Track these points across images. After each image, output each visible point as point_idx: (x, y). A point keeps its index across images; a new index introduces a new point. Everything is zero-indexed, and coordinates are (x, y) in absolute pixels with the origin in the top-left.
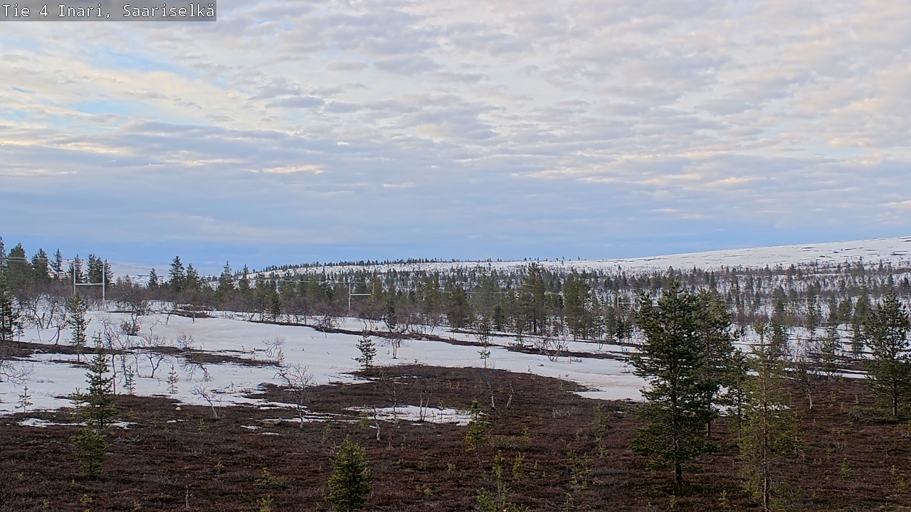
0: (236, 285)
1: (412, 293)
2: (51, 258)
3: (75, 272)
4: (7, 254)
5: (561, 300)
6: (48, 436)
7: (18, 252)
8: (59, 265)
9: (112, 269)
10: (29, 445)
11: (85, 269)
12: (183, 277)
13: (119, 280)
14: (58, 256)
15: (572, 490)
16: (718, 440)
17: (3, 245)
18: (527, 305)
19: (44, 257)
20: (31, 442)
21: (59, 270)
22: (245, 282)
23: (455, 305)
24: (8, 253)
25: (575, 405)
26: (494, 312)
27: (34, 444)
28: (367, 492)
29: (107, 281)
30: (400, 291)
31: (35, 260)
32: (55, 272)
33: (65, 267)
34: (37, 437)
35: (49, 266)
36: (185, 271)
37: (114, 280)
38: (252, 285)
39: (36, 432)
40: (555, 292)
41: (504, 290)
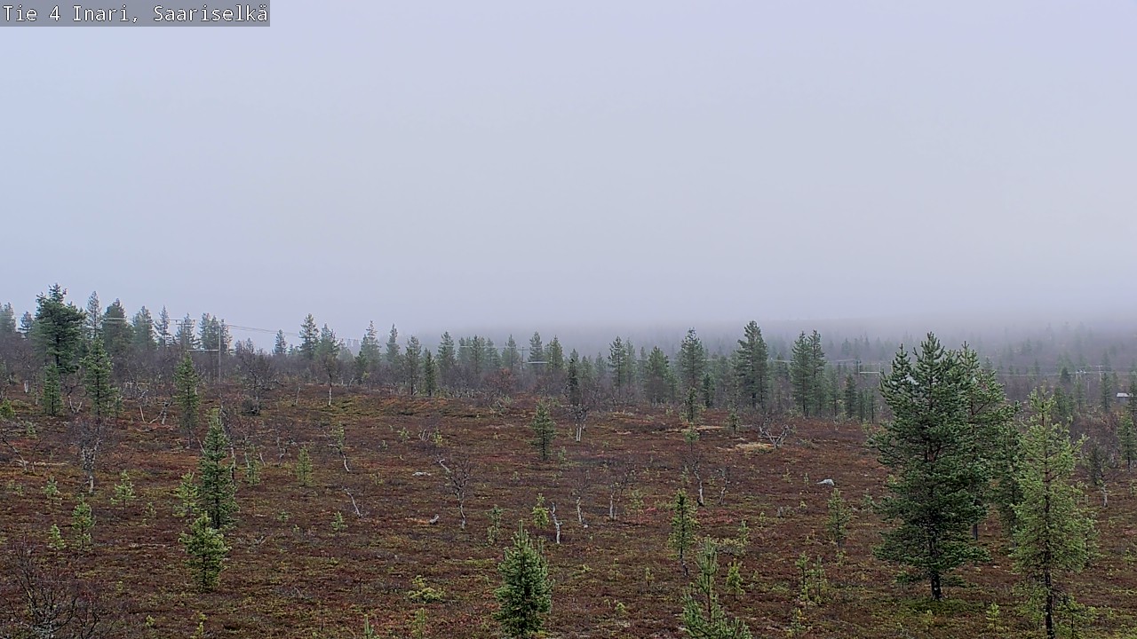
0: (383, 350)
1: (600, 360)
2: (156, 317)
3: (185, 334)
4: (103, 314)
5: (786, 369)
6: (153, 538)
7: (115, 311)
8: (166, 327)
9: (231, 332)
10: (130, 549)
11: (196, 332)
12: (316, 341)
13: (239, 345)
14: (164, 315)
15: (801, 607)
16: (986, 545)
17: (98, 302)
18: (744, 375)
19: (148, 317)
20: (134, 546)
21: (165, 333)
22: (392, 347)
23: (654, 375)
24: (103, 312)
25: (804, 500)
26: (702, 383)
27: (136, 549)
28: (544, 608)
29: (224, 347)
30: (584, 358)
31: (137, 321)
32: (160, 335)
33: (173, 330)
34: (139, 539)
35: (154, 329)
36: (319, 334)
37: (232, 346)
38: (403, 351)
39: (138, 534)
40: (779, 358)
41: (715, 356)
